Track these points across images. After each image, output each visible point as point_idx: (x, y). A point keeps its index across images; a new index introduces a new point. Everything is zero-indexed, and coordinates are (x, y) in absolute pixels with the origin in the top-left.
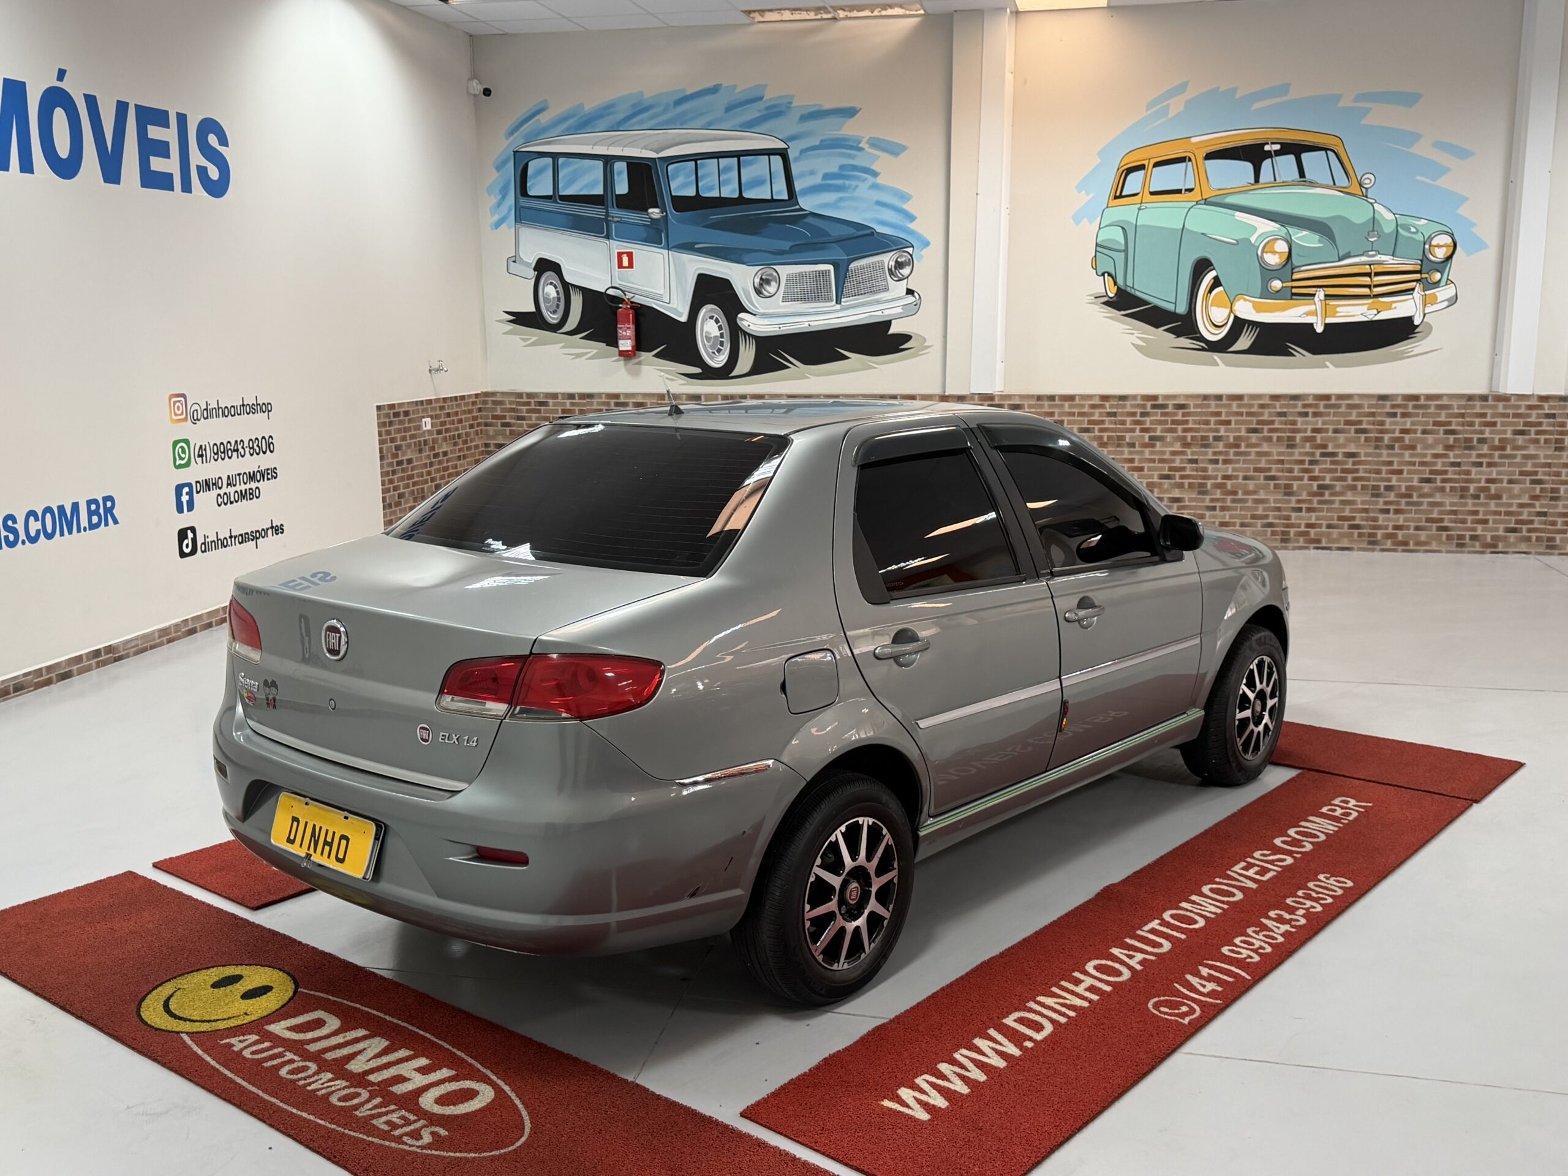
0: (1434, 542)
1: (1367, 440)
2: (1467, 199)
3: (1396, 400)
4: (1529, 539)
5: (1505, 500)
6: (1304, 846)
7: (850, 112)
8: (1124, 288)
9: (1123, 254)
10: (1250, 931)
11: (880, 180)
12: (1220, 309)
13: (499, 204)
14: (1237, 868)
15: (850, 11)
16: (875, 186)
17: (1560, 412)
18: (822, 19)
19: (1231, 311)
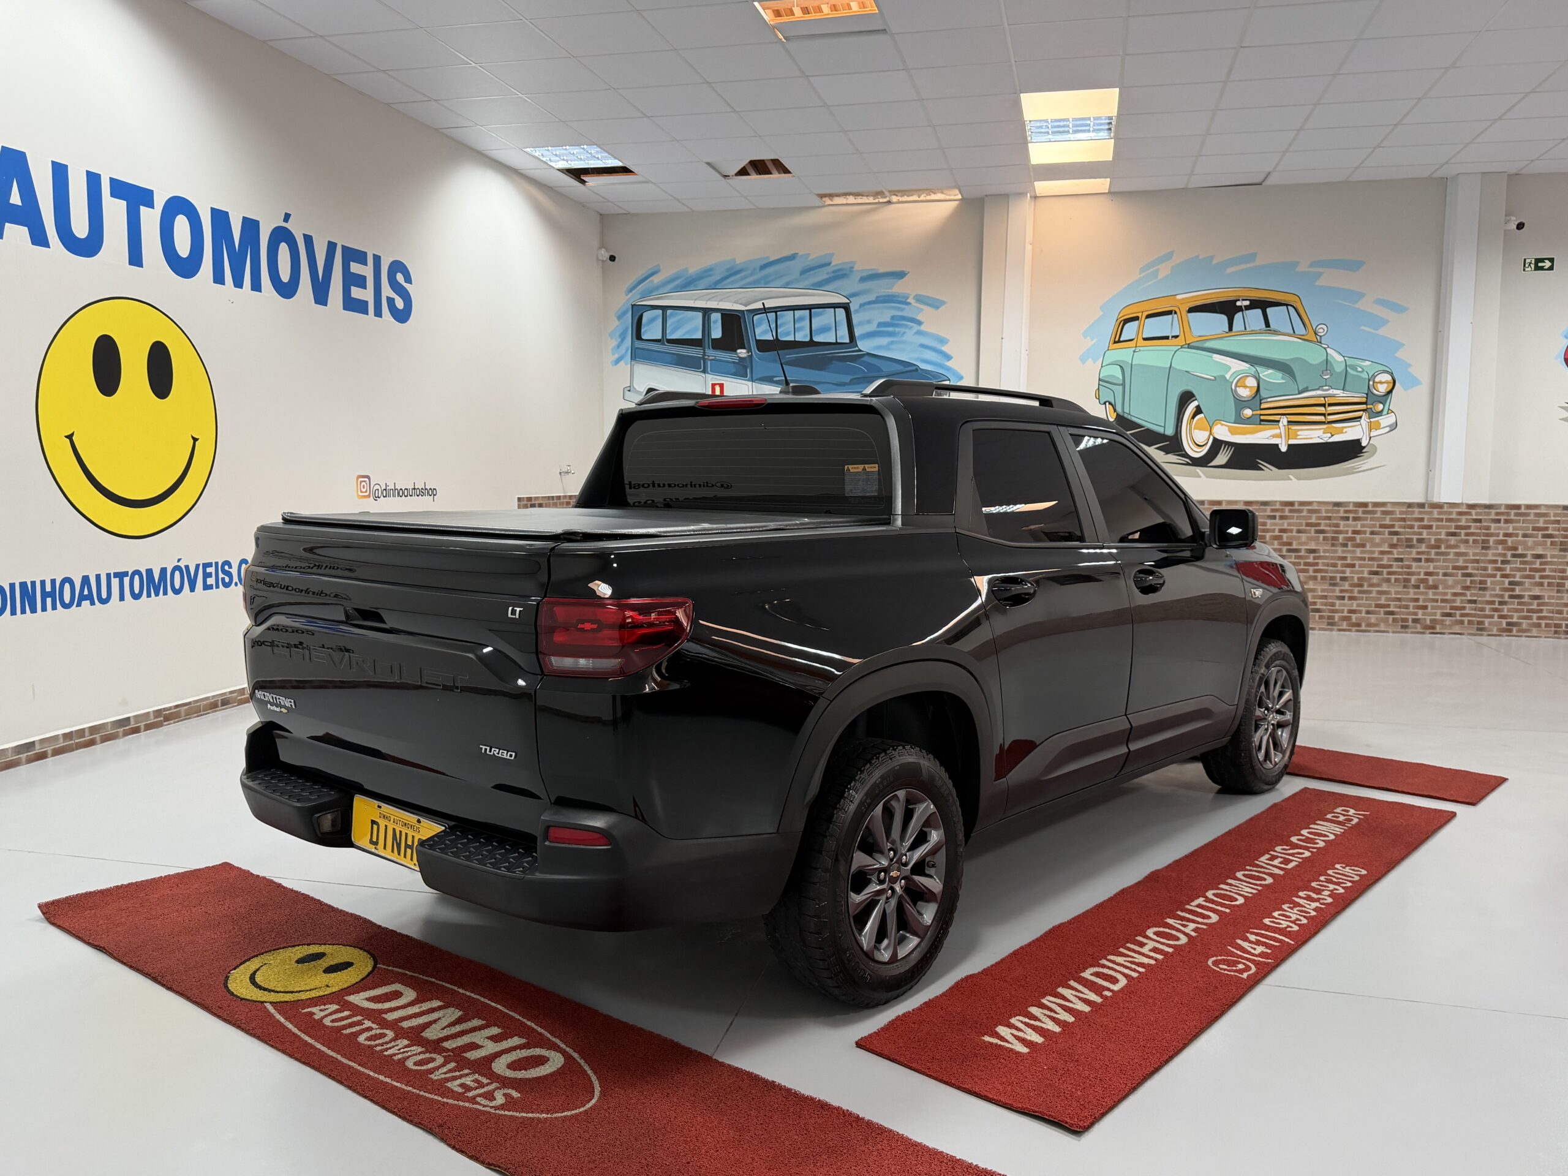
0: (1382, 625)
1: (1325, 539)
2: (1404, 345)
3: (1349, 506)
4: (1462, 622)
5: (1441, 590)
6: (1317, 843)
7: (900, 275)
8: (1122, 414)
9: (1121, 387)
10: (1285, 907)
11: (923, 328)
12: (1202, 432)
13: (618, 346)
14: (1264, 858)
15: (901, 196)
16: (919, 333)
17: (1485, 517)
18: (879, 203)
19: (1211, 434)
